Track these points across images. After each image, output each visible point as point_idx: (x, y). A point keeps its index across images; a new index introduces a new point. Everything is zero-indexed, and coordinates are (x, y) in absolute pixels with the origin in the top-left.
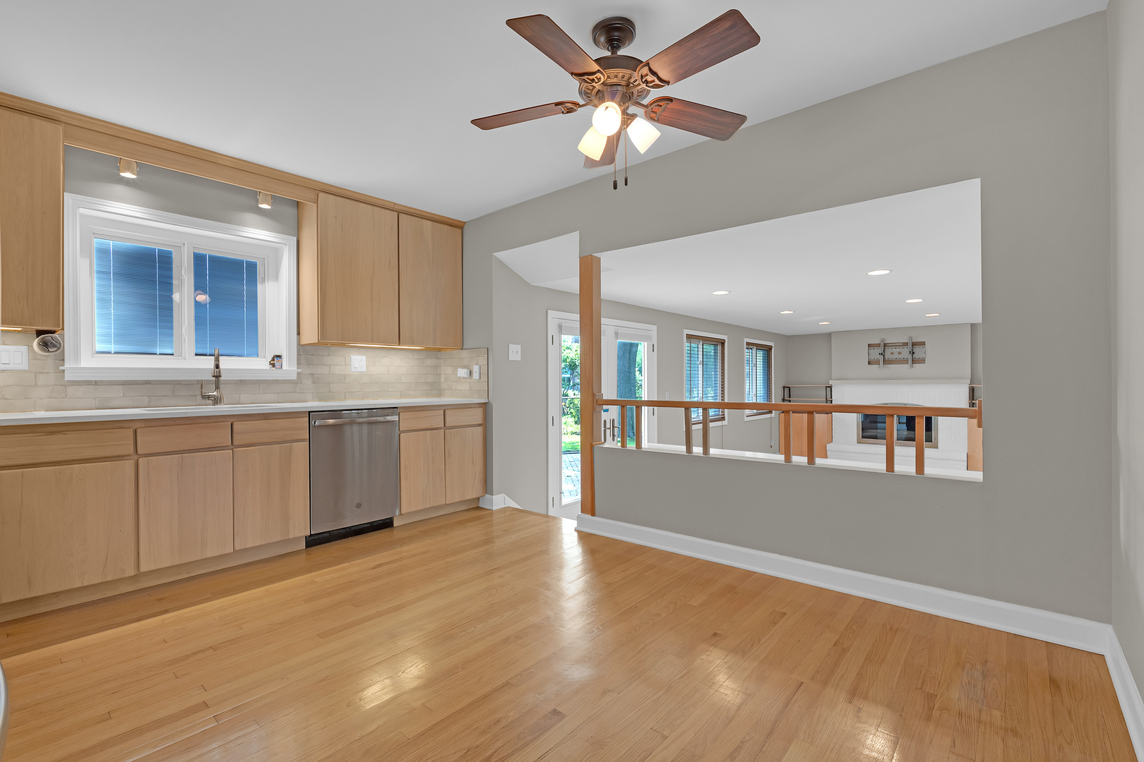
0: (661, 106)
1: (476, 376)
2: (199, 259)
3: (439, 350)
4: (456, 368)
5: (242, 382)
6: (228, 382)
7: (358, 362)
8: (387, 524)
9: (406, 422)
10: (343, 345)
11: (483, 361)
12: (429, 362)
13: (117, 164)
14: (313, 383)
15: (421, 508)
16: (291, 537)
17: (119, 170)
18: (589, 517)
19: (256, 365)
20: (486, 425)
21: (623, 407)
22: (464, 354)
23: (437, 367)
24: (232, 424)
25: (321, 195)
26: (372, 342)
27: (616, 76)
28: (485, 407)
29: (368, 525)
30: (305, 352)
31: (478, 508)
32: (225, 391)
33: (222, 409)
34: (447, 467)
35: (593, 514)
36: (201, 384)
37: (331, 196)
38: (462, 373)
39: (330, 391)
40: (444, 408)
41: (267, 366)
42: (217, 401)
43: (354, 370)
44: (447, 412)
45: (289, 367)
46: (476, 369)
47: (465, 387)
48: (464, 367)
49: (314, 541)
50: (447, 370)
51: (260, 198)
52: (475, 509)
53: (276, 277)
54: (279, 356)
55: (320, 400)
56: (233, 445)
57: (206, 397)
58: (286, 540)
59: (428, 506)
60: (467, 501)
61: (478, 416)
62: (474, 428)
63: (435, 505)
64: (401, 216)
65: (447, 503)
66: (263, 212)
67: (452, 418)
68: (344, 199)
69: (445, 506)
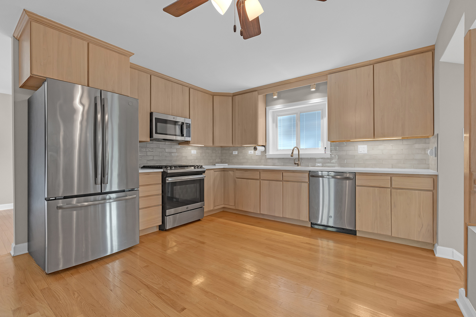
1: (434, 154)
7: (362, 149)
8: (353, 233)
12: (417, 146)
13: (272, 95)
15: (370, 231)
16: (301, 219)
17: (274, 96)
20: (436, 191)
22: (433, 139)
24: (282, 173)
25: (329, 76)
37: (333, 74)
42: (298, 165)
43: (359, 152)
44: (393, 178)
45: (328, 153)
46: (434, 150)
47: (434, 162)
51: (311, 87)
56: (283, 181)
57: (295, 164)
58: (300, 220)
59: (376, 232)
60: (418, 242)
61: (428, 184)
62: (422, 192)
63: (382, 233)
64: (375, 65)
65: (393, 235)
66: (313, 92)
67: (396, 183)
68: (344, 72)
69: (391, 237)
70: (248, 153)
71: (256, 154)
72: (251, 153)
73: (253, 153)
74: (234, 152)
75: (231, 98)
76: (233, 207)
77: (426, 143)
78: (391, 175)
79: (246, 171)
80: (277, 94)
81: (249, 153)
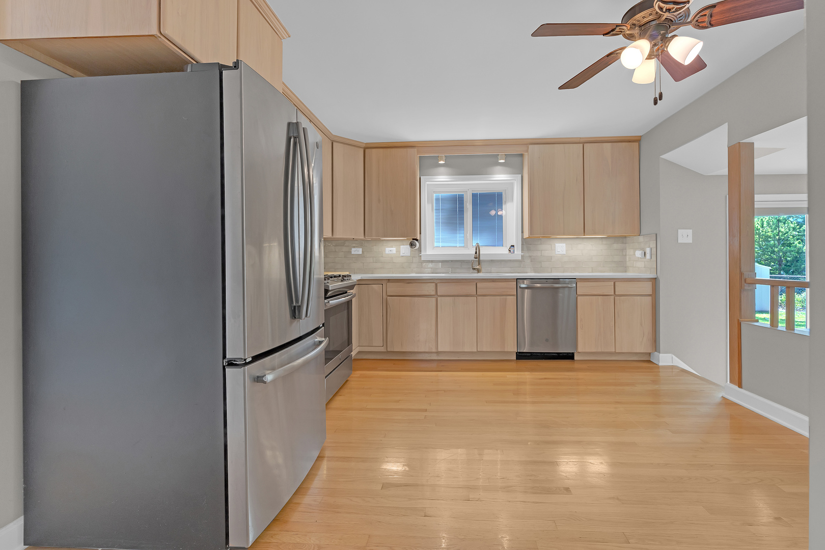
0: (705, 15)
1: (648, 256)
2: (474, 196)
3: (625, 237)
4: (635, 249)
5: (492, 261)
6: (485, 261)
7: (560, 247)
8: (570, 357)
9: (582, 288)
10: (549, 238)
11: (653, 245)
12: (616, 246)
13: (437, 159)
14: (531, 261)
15: (594, 350)
16: (506, 350)
17: (439, 161)
18: (736, 387)
19: (501, 251)
20: (655, 295)
21: (772, 286)
22: (641, 239)
23: (623, 250)
24: (476, 284)
25: (530, 146)
26: (564, 234)
27: (650, 14)
28: (655, 281)
29: (556, 355)
30: (526, 243)
31: (649, 361)
32: (484, 267)
33: (481, 275)
34: (616, 324)
35: (740, 386)
36: (472, 262)
37: (536, 146)
38: (639, 254)
39: (541, 267)
40: (615, 280)
41: (507, 252)
42: (479, 271)
43: (557, 253)
44: (617, 283)
45: (518, 253)
46: (648, 251)
47: (640, 264)
48: (641, 249)
49: (521, 356)
50: (630, 252)
51: (499, 157)
52: (646, 362)
53: (512, 200)
54: (513, 246)
55: (535, 272)
56: (477, 295)
57: (474, 269)
58: (504, 352)
59: (599, 350)
60: (636, 354)
61: (647, 288)
62: (643, 297)
63: (606, 351)
64: (586, 145)
65: (617, 351)
66: (501, 164)
67: (621, 288)
68: (545, 145)
69: (615, 353)
70: (385, 251)
71: (402, 254)
72: (391, 252)
73: (394, 252)
74: (353, 249)
75: (362, 151)
76: (383, 349)
77: (623, 243)
78: (615, 281)
79: (409, 283)
80: (444, 158)
81: (387, 252)
